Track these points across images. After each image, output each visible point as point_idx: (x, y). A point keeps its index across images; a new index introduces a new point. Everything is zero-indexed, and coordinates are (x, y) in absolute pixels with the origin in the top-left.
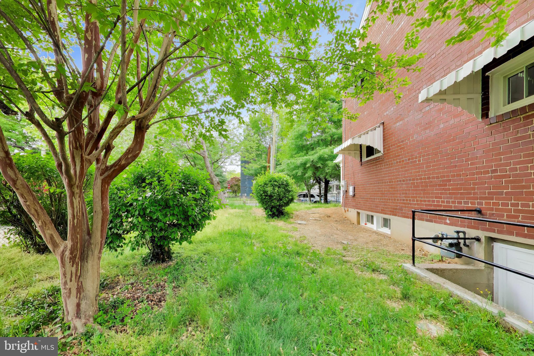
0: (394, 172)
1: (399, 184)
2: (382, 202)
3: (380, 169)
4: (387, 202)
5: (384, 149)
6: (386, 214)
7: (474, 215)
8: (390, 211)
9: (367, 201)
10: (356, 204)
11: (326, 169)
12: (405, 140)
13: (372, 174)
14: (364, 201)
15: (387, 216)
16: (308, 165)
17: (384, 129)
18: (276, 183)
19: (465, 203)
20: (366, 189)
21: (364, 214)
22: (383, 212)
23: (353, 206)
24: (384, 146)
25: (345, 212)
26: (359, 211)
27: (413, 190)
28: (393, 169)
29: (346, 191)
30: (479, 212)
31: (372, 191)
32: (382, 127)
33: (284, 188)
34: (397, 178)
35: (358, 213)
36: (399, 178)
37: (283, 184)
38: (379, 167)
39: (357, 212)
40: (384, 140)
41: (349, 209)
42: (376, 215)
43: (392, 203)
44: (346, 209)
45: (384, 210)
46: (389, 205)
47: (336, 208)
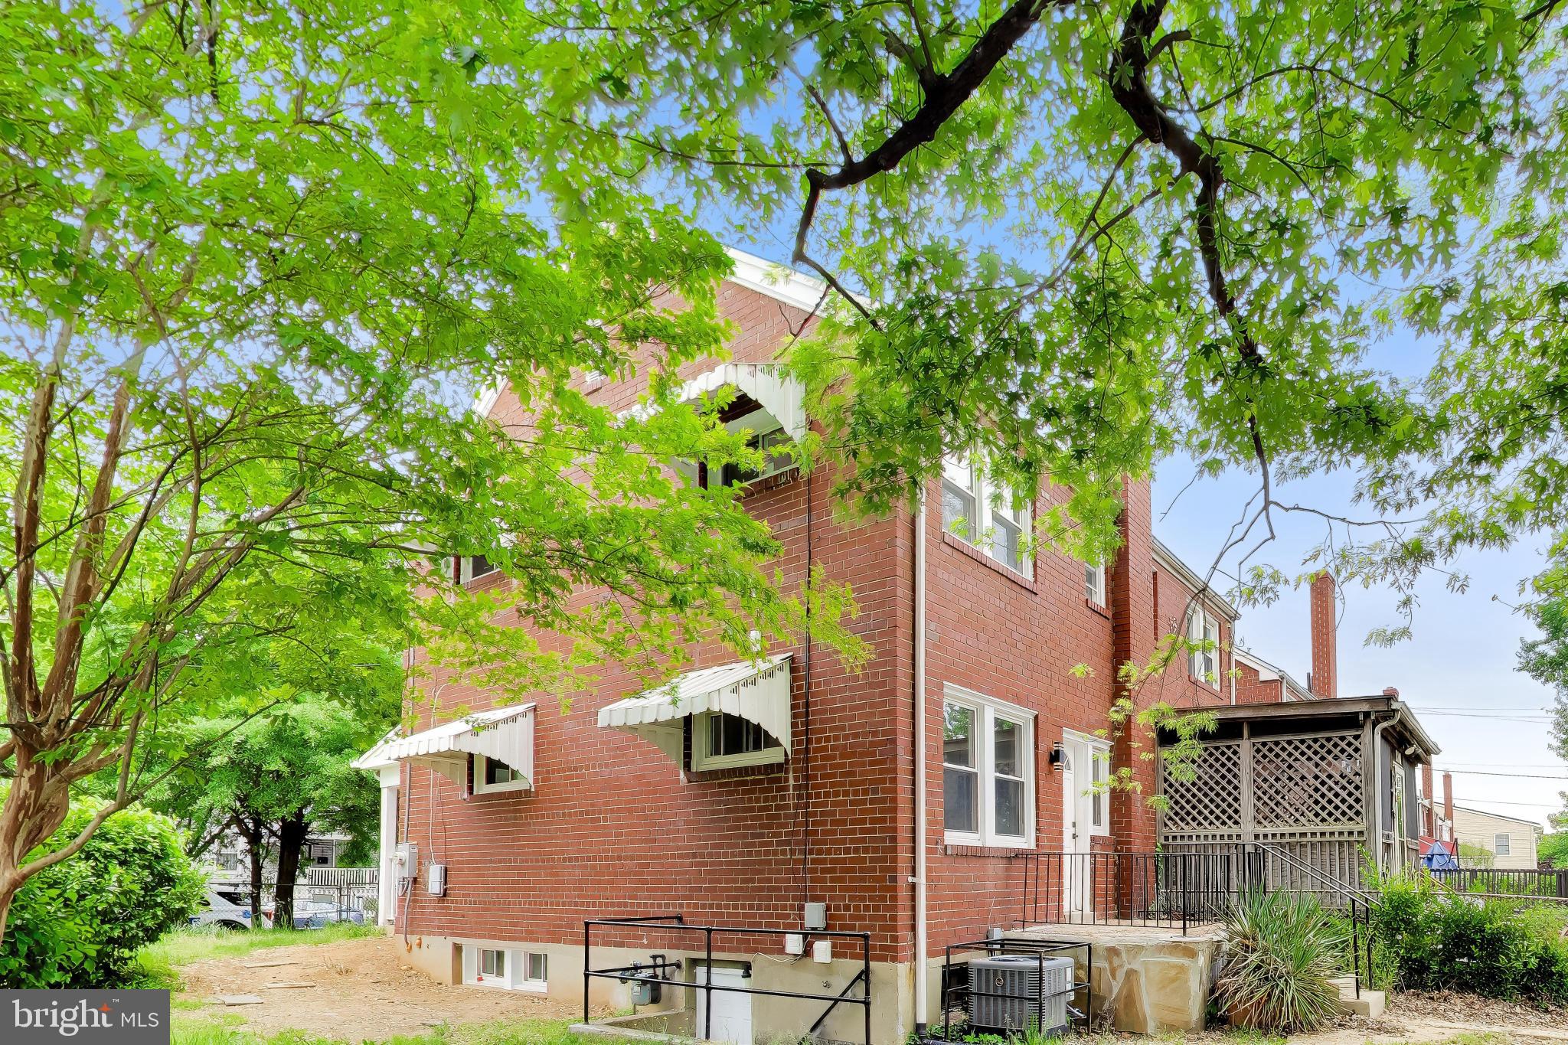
0: (557, 838)
1: (568, 867)
2: (528, 911)
3: (523, 825)
4: (540, 911)
5: (536, 773)
6: (536, 940)
7: (675, 924)
8: (548, 933)
9: (487, 909)
10: (451, 921)
11: (308, 783)
12: (581, 768)
13: (502, 834)
14: (478, 909)
15: (537, 948)
16: (215, 761)
17: (537, 724)
18: (107, 846)
19: (667, 906)
20: (483, 875)
21: (473, 948)
22: (530, 937)
23: (439, 927)
24: (536, 766)
25: (410, 950)
26: (458, 940)
27: (593, 882)
28: (556, 830)
29: (415, 880)
30: (680, 919)
31: (502, 882)
32: (531, 716)
33: (150, 867)
34: (563, 853)
35: (458, 949)
36: (567, 852)
37: (142, 851)
38: (521, 818)
39: (455, 944)
40: (536, 753)
41: (426, 939)
42: (509, 948)
43: (551, 910)
44: (414, 939)
45: (532, 933)
46: (546, 918)
47: (361, 940)
